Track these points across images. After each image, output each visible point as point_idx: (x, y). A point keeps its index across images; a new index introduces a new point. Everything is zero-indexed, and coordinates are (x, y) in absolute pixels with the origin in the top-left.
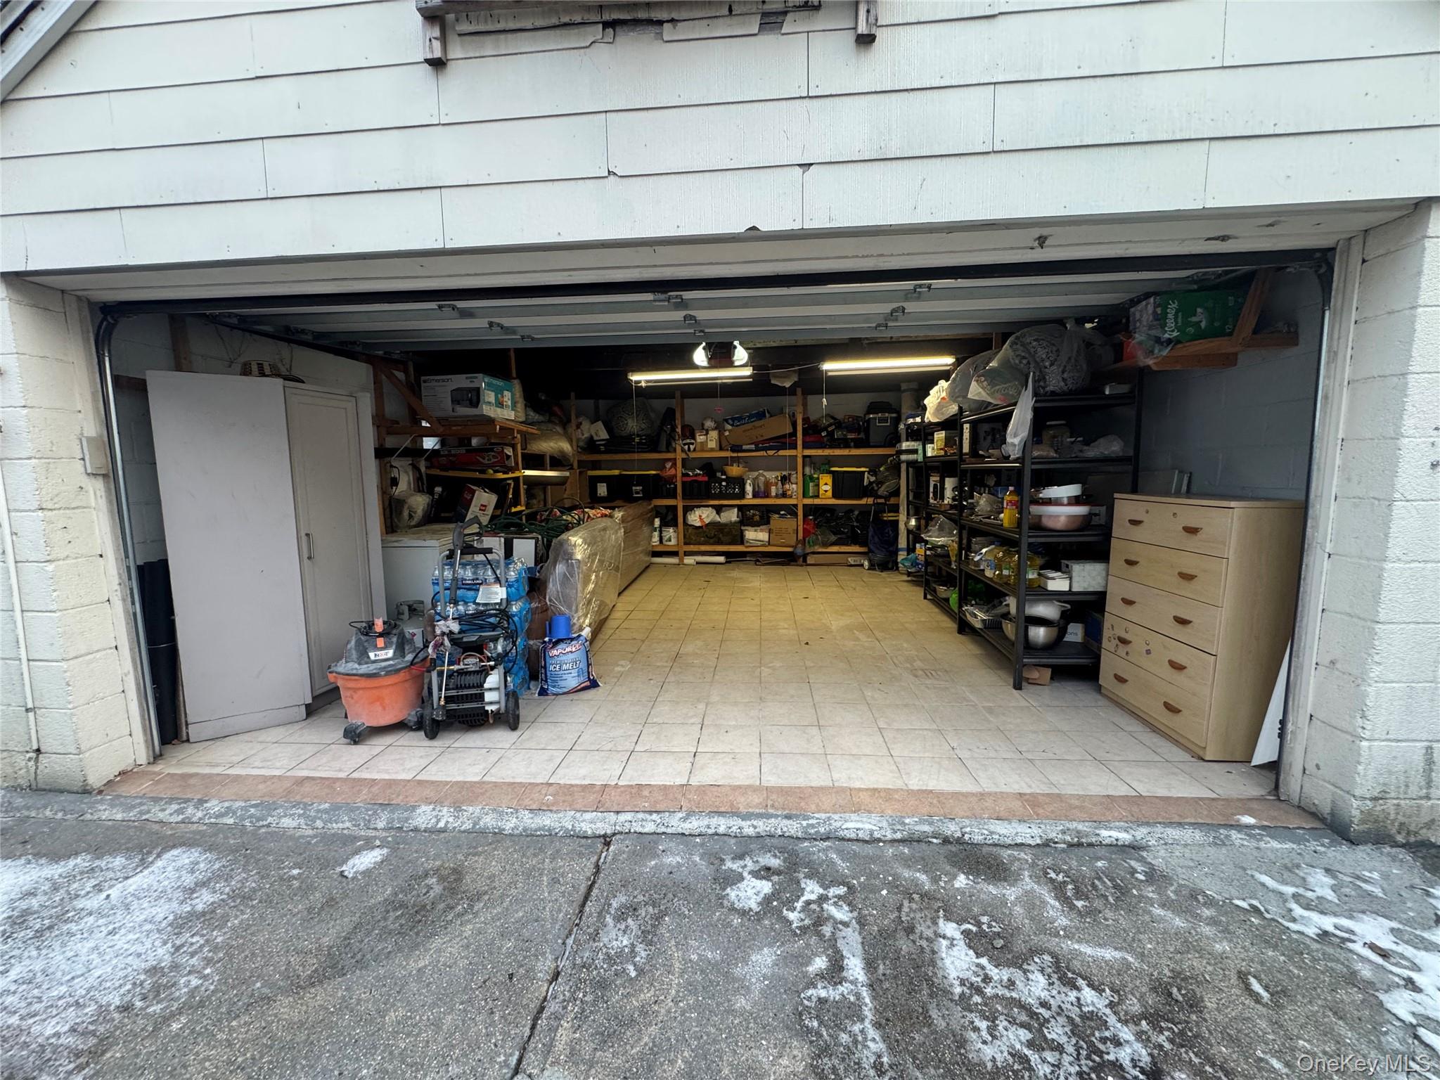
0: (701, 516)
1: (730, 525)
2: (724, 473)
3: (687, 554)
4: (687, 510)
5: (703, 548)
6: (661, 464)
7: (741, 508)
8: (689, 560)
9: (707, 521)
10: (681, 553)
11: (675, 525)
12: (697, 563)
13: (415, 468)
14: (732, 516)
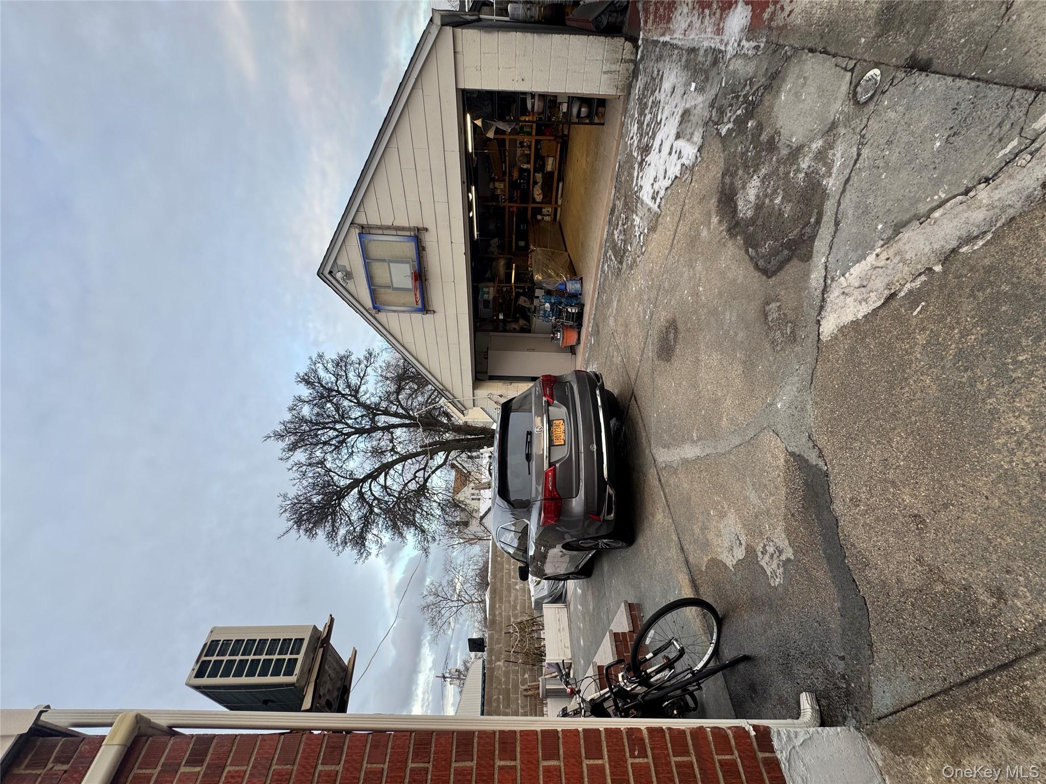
0: (538, 194)
1: (544, 178)
2: (517, 180)
3: (556, 203)
4: (534, 201)
5: (554, 194)
6: (511, 213)
7: (536, 171)
8: (560, 202)
9: (540, 191)
10: (556, 206)
11: (541, 209)
12: (562, 197)
13: (510, 322)
14: (539, 176)
